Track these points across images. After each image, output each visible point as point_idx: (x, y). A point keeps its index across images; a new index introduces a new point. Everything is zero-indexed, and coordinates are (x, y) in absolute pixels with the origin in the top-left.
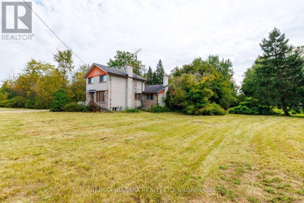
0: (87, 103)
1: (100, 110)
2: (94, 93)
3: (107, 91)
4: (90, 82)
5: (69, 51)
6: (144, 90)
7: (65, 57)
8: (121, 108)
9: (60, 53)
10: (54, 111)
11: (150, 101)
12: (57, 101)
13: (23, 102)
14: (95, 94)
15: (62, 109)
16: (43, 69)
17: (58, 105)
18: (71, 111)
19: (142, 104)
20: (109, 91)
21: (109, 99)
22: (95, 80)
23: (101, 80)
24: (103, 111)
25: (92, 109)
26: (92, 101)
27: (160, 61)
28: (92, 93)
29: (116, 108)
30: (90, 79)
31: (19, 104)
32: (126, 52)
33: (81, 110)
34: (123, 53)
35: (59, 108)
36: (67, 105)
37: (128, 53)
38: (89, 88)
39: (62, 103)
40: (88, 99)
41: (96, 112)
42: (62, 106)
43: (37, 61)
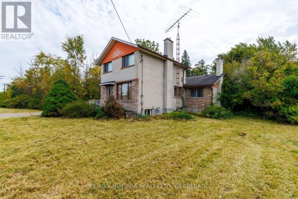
0: (103, 102)
1: (125, 115)
2: (112, 85)
3: (137, 80)
4: (106, 71)
5: (79, 37)
6: (185, 83)
7: (75, 46)
8: (157, 110)
9: (70, 41)
10: (47, 116)
11: (196, 99)
12: (53, 99)
13: (27, 101)
14: (115, 88)
15: (61, 112)
16: (53, 64)
17: (53, 106)
18: (75, 117)
19: (183, 104)
20: (140, 81)
21: (140, 94)
22: (115, 65)
23: (125, 65)
24: (130, 117)
25: (112, 112)
26: (111, 99)
27: (185, 51)
28: (109, 86)
29: (149, 111)
30: (106, 65)
31: (23, 103)
32: (145, 40)
33: (93, 114)
34: (142, 41)
35: (56, 111)
36: (69, 106)
37: (148, 41)
38: (105, 79)
39: (61, 102)
40: (104, 96)
41: (118, 118)
42: (60, 108)
43: (46, 54)
